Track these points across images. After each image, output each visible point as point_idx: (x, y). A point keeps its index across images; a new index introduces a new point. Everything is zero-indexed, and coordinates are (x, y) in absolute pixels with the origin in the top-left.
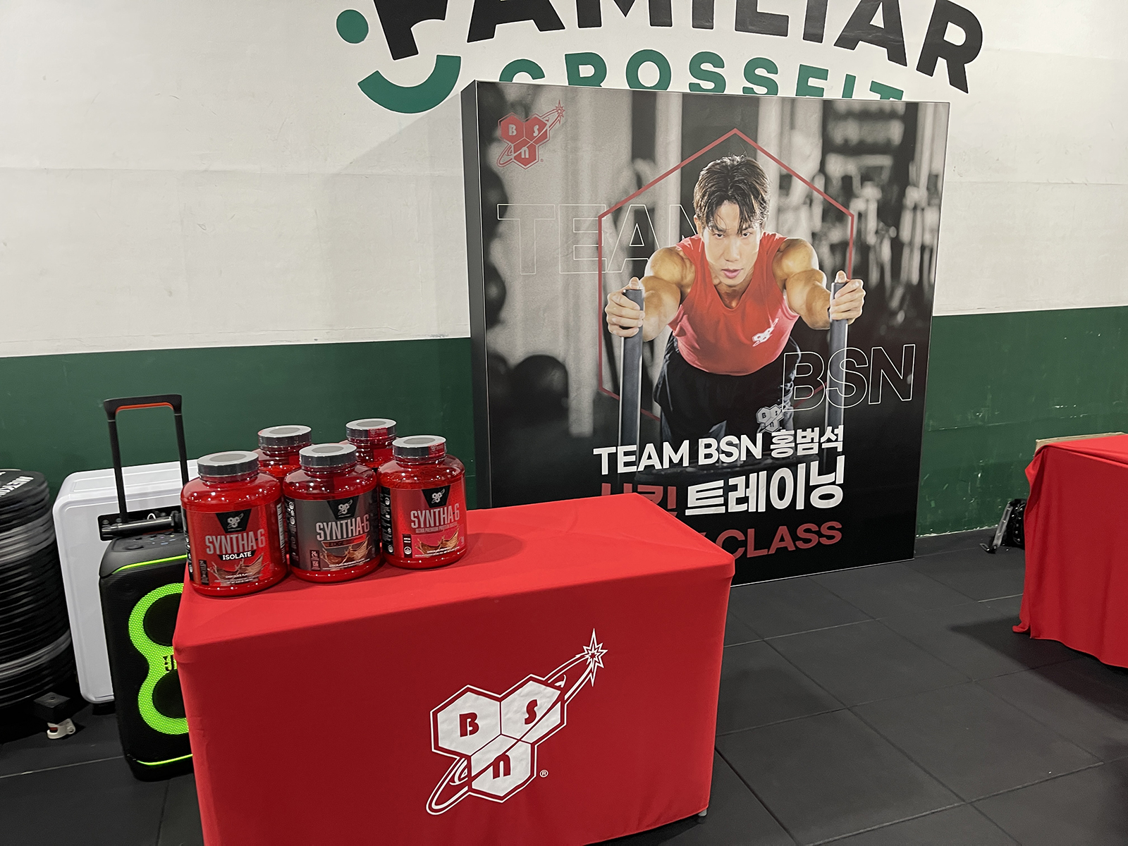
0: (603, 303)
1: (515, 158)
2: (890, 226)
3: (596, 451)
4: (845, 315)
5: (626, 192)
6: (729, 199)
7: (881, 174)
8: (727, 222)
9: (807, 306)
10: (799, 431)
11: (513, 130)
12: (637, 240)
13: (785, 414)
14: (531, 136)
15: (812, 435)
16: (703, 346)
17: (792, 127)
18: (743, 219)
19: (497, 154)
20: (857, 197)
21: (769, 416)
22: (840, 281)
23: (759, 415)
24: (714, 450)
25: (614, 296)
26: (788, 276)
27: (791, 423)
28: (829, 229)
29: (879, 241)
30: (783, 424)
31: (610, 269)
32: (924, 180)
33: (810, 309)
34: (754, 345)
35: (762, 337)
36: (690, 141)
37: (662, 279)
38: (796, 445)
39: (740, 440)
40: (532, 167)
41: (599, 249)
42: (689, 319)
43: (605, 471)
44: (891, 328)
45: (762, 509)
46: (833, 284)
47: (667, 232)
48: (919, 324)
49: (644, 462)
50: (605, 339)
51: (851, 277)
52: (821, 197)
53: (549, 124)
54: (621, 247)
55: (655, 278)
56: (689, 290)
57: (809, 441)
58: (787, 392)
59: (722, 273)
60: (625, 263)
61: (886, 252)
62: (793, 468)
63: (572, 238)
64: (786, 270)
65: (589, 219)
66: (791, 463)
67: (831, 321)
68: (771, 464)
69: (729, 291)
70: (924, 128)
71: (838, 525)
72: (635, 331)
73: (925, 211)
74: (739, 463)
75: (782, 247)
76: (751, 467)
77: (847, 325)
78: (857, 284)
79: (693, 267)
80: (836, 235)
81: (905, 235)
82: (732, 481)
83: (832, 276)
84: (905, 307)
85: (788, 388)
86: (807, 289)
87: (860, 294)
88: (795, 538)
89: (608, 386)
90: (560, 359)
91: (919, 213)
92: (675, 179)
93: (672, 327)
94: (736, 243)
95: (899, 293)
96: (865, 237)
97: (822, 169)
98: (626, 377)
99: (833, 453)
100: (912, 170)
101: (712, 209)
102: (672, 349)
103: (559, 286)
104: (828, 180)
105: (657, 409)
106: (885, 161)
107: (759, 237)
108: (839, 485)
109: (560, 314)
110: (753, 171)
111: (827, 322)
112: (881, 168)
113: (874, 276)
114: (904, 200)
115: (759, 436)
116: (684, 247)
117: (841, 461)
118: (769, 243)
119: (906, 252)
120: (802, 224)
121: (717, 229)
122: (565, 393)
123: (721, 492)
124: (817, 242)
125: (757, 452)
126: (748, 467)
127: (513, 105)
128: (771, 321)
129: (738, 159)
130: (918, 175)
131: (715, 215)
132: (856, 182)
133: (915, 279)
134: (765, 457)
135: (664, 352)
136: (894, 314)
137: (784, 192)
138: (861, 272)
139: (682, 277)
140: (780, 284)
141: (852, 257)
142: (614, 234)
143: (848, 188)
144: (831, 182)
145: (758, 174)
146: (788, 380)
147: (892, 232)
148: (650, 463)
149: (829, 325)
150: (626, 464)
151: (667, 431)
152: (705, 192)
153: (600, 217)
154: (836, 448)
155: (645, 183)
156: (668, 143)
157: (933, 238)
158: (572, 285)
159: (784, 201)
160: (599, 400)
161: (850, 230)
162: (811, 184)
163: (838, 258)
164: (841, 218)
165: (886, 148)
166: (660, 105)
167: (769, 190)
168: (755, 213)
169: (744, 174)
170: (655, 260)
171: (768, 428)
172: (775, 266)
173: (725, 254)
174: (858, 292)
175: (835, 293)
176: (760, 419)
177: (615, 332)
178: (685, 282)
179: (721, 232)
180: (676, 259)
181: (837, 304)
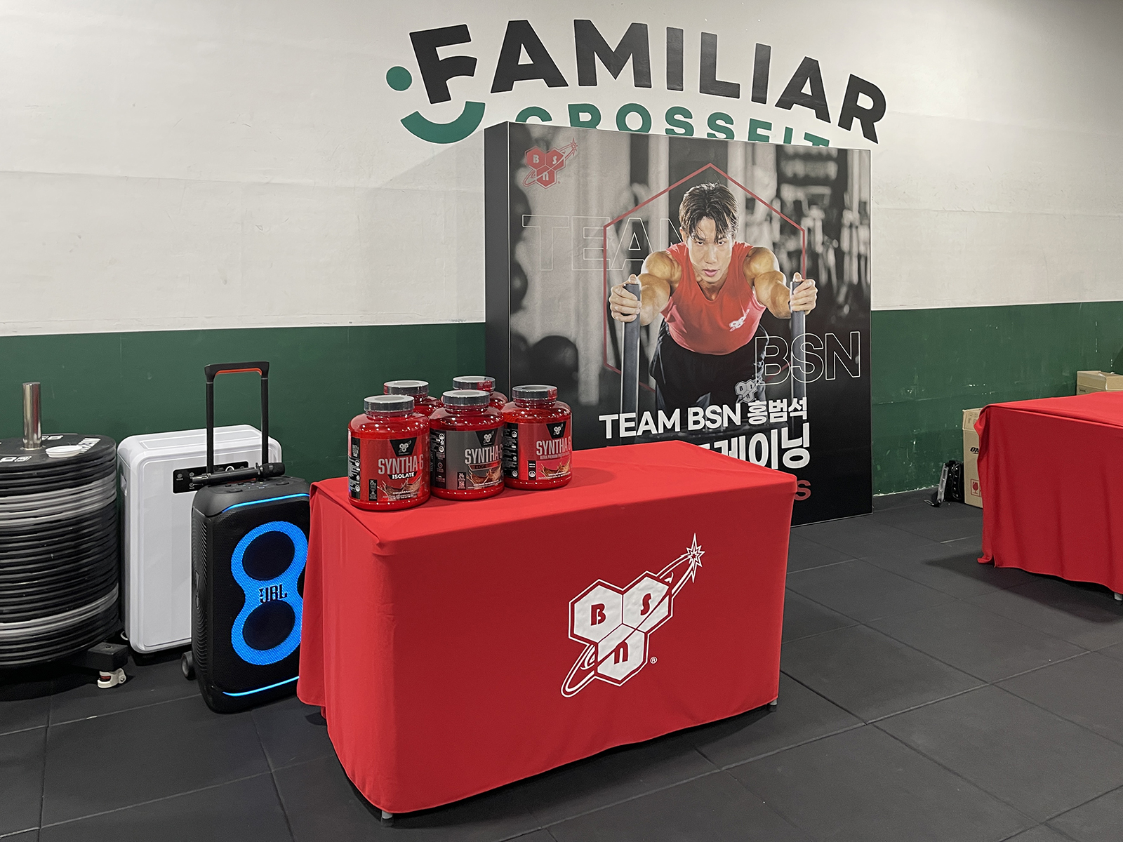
0: (607, 294)
1: (538, 180)
2: (833, 240)
3: (602, 418)
4: (802, 308)
5: (626, 208)
6: (707, 215)
7: (822, 200)
8: (706, 233)
9: (772, 300)
10: (771, 402)
11: (536, 159)
12: (634, 245)
13: (758, 387)
14: (551, 165)
15: (782, 405)
16: (690, 330)
17: (754, 162)
18: (718, 231)
19: (523, 177)
20: (806, 216)
21: (745, 389)
22: (797, 280)
23: (737, 388)
24: (697, 418)
25: (616, 289)
26: (756, 275)
28: (786, 240)
29: (825, 250)
30: (757, 396)
31: (613, 268)
32: (855, 205)
33: (774, 303)
34: (731, 330)
35: (737, 324)
36: (675, 170)
37: (655, 276)
38: (769, 413)
39: (722, 409)
40: (551, 187)
41: (604, 251)
42: (677, 308)
43: (609, 435)
44: (839, 318)
46: (791, 283)
47: (659, 239)
48: (861, 316)
49: (643, 427)
50: (609, 323)
51: (805, 277)
52: (779, 216)
53: (565, 155)
54: (622, 250)
55: (649, 275)
56: (677, 285)
57: (779, 410)
58: (759, 369)
59: (703, 272)
60: (626, 263)
61: (831, 259)
62: (767, 434)
63: (582, 242)
64: (754, 271)
65: (596, 229)
66: (767, 429)
67: (791, 312)
68: (749, 429)
69: (709, 286)
70: (852, 169)
71: (807, 483)
72: (633, 318)
73: (859, 230)
74: (722, 429)
75: (750, 253)
76: (732, 432)
78: (811, 283)
79: (680, 267)
80: (792, 245)
81: (845, 246)
82: (717, 445)
83: (791, 277)
84: (849, 301)
85: (759, 366)
86: (772, 286)
87: (814, 291)
89: (612, 362)
90: (572, 340)
91: (854, 230)
92: (664, 199)
93: (664, 315)
94: (714, 250)
95: (844, 290)
96: (815, 248)
97: (778, 195)
98: (627, 355)
99: (799, 421)
100: (846, 198)
101: (694, 222)
102: (664, 331)
103: (572, 279)
104: (783, 204)
105: (653, 382)
106: (826, 191)
107: (731, 245)
108: (806, 448)
109: (573, 302)
110: (725, 195)
111: (788, 313)
112: (823, 196)
113: (823, 278)
114: (842, 220)
116: (672, 251)
117: (806, 427)
118: (740, 250)
119: (847, 259)
120: (765, 236)
121: (698, 238)
122: (577, 367)
124: (777, 250)
125: (737, 420)
126: (730, 432)
127: (537, 141)
128: (743, 311)
129: (713, 185)
130: (851, 202)
131: (697, 228)
132: (805, 205)
133: (855, 280)
134: (743, 424)
135: (658, 335)
136: (841, 307)
137: (750, 211)
138: (813, 273)
139: (671, 275)
140: (749, 282)
141: (805, 262)
142: (617, 240)
143: (798, 210)
144: (786, 204)
145: (729, 197)
146: (759, 359)
147: (835, 243)
148: (647, 428)
149: (790, 315)
150: (627, 430)
151: (661, 399)
152: (688, 210)
153: (605, 227)
154: (802, 416)
155: (641, 201)
156: (658, 173)
157: (866, 249)
158: (582, 279)
159: (750, 218)
160: (604, 374)
161: (802, 241)
162: (770, 206)
163: (794, 263)
164: (794, 232)
165: (825, 181)
166: (652, 144)
167: (737, 209)
168: (727, 226)
169: (718, 197)
170: (649, 262)
171: (745, 399)
172: (745, 268)
173: (705, 257)
174: (811, 289)
175: (793, 290)
176: (738, 392)
177: (617, 318)
178: (674, 279)
179: (702, 241)
180: (666, 261)
181: (796, 299)
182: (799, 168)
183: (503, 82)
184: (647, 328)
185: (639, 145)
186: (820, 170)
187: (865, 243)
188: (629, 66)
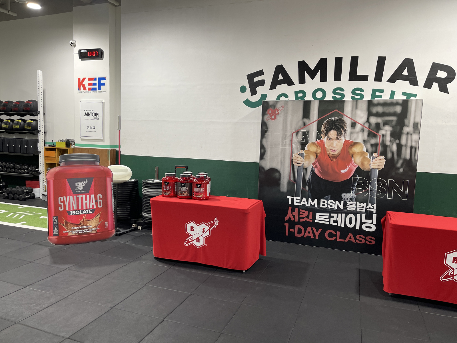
0: (292, 156)
1: (270, 118)
2: (396, 139)
3: (288, 197)
4: (376, 167)
5: (300, 127)
6: (333, 129)
8: (332, 136)
10: (358, 203)
11: (270, 112)
12: (303, 140)
13: (352, 196)
14: (275, 113)
15: (363, 205)
17: (356, 108)
18: (338, 135)
19: (266, 117)
20: (381, 129)
21: (346, 196)
22: (375, 156)
23: (343, 195)
24: (325, 203)
25: (295, 154)
26: (354, 153)
27: (354, 200)
28: (370, 139)
29: (391, 144)
30: (351, 200)
31: (294, 147)
32: (411, 124)
33: (362, 164)
34: (341, 173)
35: (344, 171)
36: (321, 113)
37: (310, 151)
38: (357, 207)
40: (275, 121)
41: (292, 142)
42: (318, 163)
43: (290, 203)
44: (397, 174)
45: (343, 226)
47: (312, 138)
48: (410, 173)
49: (302, 203)
50: (292, 166)
51: (379, 155)
52: (367, 129)
53: (280, 110)
54: (298, 141)
55: (308, 150)
56: (319, 155)
57: (361, 207)
58: (353, 190)
59: (330, 150)
60: (299, 146)
61: (394, 148)
62: (355, 215)
63: (284, 138)
64: (353, 151)
65: (289, 134)
66: (355, 213)
67: (371, 168)
68: (347, 212)
69: (333, 156)
70: (411, 108)
71: (374, 238)
72: (301, 165)
73: (412, 135)
74: (335, 209)
75: (352, 144)
76: (339, 211)
77: (378, 171)
78: (382, 158)
79: (321, 148)
80: (373, 141)
81: (403, 141)
82: (332, 215)
83: (372, 154)
84: (404, 167)
86: (361, 158)
87: (383, 161)
88: (356, 239)
89: (292, 179)
90: (279, 170)
91: (409, 136)
92: (315, 123)
93: (313, 165)
94: (335, 143)
95: (401, 161)
96: (385, 143)
97: (368, 120)
98: (298, 177)
99: (372, 213)
100: (406, 121)
101: (327, 132)
102: (313, 171)
103: (280, 151)
104: (370, 124)
105: (307, 188)
106: (394, 118)
107: (343, 141)
108: (374, 224)
109: (280, 158)
110: (342, 122)
111: (369, 169)
112: (392, 121)
113: (389, 155)
114: (403, 131)
115: (342, 202)
116: (318, 142)
117: (375, 216)
118: (347, 143)
119: (404, 149)
120: (360, 138)
121: (329, 138)
122: (279, 179)
123: (328, 217)
124: (365, 143)
125: (342, 207)
126: (338, 211)
127: (271, 106)
128: (347, 166)
129: (337, 118)
130: (409, 122)
131: (328, 134)
132: (382, 125)
133: (408, 157)
134: (344, 209)
135: (310, 172)
136: (399, 169)
137: (353, 127)
138: (384, 153)
140: (351, 155)
141: (380, 149)
142: (296, 138)
143: (378, 127)
145: (344, 122)
147: (397, 141)
148: (304, 203)
149: (370, 170)
150: (296, 202)
151: (310, 195)
152: (325, 128)
153: (292, 134)
154: (373, 211)
155: (306, 124)
156: (314, 114)
157: (417, 144)
158: (283, 151)
159: (353, 130)
160: (289, 183)
161: (379, 140)
162: (363, 125)
163: (374, 149)
164: (375, 136)
165: (394, 114)
166: (312, 104)
167: (347, 127)
168: (342, 133)
169: (339, 122)
170: (308, 146)
171: (346, 200)
172: (349, 150)
173: (331, 145)
174: (382, 160)
175: (372, 160)
176: (343, 197)
177: (295, 164)
178: (318, 152)
179: (330, 139)
180: (315, 145)
181: (374, 163)
182: (380, 109)
183: (273, 87)
184: (306, 169)
185: (307, 105)
186: (391, 110)
187: (416, 142)
188: (318, 75)
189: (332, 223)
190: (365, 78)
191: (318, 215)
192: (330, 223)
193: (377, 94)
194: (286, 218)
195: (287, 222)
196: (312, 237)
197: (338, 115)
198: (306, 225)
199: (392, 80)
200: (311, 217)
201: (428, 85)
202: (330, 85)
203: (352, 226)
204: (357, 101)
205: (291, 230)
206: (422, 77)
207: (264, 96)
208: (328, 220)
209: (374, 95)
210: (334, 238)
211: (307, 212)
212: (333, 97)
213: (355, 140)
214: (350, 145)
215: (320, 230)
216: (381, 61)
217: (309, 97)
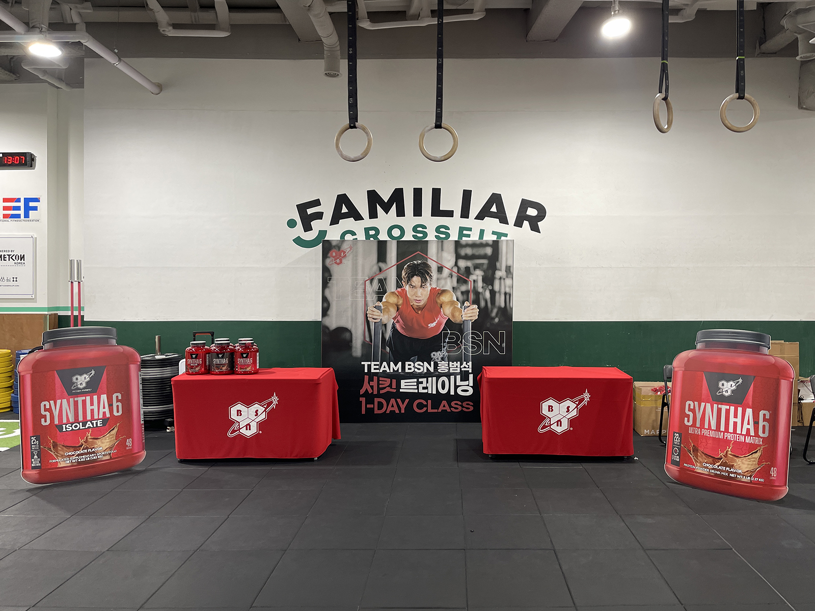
0: (366, 310)
1: (334, 263)
2: (489, 285)
3: (363, 363)
4: (469, 318)
5: (375, 273)
6: (416, 275)
7: (483, 266)
8: (416, 283)
9: (452, 314)
10: (450, 363)
11: (334, 254)
12: (379, 289)
13: (444, 355)
14: (341, 256)
15: (457, 364)
16: (406, 327)
17: (442, 250)
18: (422, 282)
19: (328, 261)
20: (472, 274)
21: (436, 355)
22: (466, 305)
23: (432, 354)
24: (410, 367)
25: (370, 308)
26: (443, 303)
27: (446, 359)
28: (460, 286)
29: (484, 290)
30: (443, 359)
31: (369, 299)
32: (504, 268)
33: (453, 316)
34: (429, 328)
35: (432, 325)
36: (400, 256)
37: (389, 303)
38: (449, 368)
39: (423, 363)
40: (340, 265)
41: (365, 292)
42: (400, 317)
43: (366, 371)
44: (492, 324)
45: (434, 392)
47: (391, 286)
48: (506, 323)
49: (382, 369)
51: (472, 304)
52: (456, 275)
53: (347, 252)
54: (373, 291)
55: (386, 302)
56: (400, 307)
57: (455, 367)
58: (444, 347)
59: (414, 301)
60: (375, 297)
61: (488, 295)
62: (448, 377)
63: (354, 288)
64: (442, 301)
65: (361, 282)
66: (448, 375)
67: (463, 320)
68: (438, 374)
69: (417, 307)
70: (502, 249)
71: (471, 404)
73: (505, 280)
74: (423, 373)
75: (440, 292)
78: (475, 307)
80: (464, 288)
81: (497, 288)
82: (420, 380)
83: (463, 303)
84: (499, 316)
85: (445, 345)
86: (452, 308)
87: (476, 311)
88: (450, 407)
89: (368, 339)
90: (349, 329)
91: (502, 281)
92: (394, 269)
93: (394, 319)
94: (420, 291)
95: (495, 311)
96: (477, 290)
97: (456, 264)
98: (375, 337)
99: (467, 373)
100: (498, 264)
101: (409, 279)
102: (394, 327)
103: (350, 303)
104: (459, 269)
105: (388, 349)
106: (485, 261)
107: (429, 289)
108: (471, 386)
109: (350, 313)
110: (426, 266)
111: (461, 321)
112: (483, 264)
113: (483, 304)
114: (495, 276)
115: (432, 363)
116: (398, 292)
117: (471, 376)
118: (434, 291)
119: (497, 295)
120: (449, 284)
121: (412, 286)
122: (351, 341)
123: (416, 384)
124: (455, 291)
125: (432, 369)
126: (428, 375)
127: (334, 246)
128: (436, 319)
129: (420, 261)
130: (501, 266)
131: (411, 281)
132: (472, 269)
133: (503, 305)
134: (435, 372)
135: (391, 328)
136: (494, 319)
137: (440, 273)
138: (476, 302)
139: (397, 302)
140: (439, 306)
141: (472, 296)
142: (371, 287)
143: (468, 271)
145: (429, 267)
146: (444, 342)
147: (490, 287)
148: (385, 369)
150: (375, 369)
151: (392, 358)
152: (407, 273)
153: (365, 282)
154: (469, 371)
155: (383, 270)
156: (391, 257)
157: (510, 290)
158: (354, 304)
159: (440, 276)
160: (364, 344)
161: (470, 286)
162: (451, 270)
163: (465, 297)
164: (465, 282)
165: (484, 257)
166: (388, 245)
167: (433, 272)
168: (427, 280)
169: (423, 267)
170: (387, 296)
171: (436, 360)
172: (437, 299)
173: (415, 294)
175: (464, 310)
176: (432, 356)
177: (371, 320)
178: (399, 304)
179: (414, 287)
180: (395, 296)
181: (466, 314)
182: (469, 251)
183: (335, 221)
184: (385, 325)
185: (382, 246)
186: (481, 251)
187: (509, 287)
188: (394, 208)
189: (421, 391)
190: (450, 214)
191: (403, 382)
192: (418, 391)
193: (465, 232)
194: (362, 391)
195: (363, 396)
196: (397, 411)
197: (422, 258)
198: (388, 396)
199: (480, 217)
200: (394, 386)
201: (518, 223)
202: (409, 221)
203: (444, 392)
204: (442, 241)
205: (369, 406)
206: (512, 214)
207: (323, 233)
208: (416, 387)
209: (461, 234)
210: (425, 409)
211: (389, 380)
212: (413, 236)
213: (443, 287)
214: (437, 293)
215: (407, 401)
216: (467, 195)
217: (383, 236)
